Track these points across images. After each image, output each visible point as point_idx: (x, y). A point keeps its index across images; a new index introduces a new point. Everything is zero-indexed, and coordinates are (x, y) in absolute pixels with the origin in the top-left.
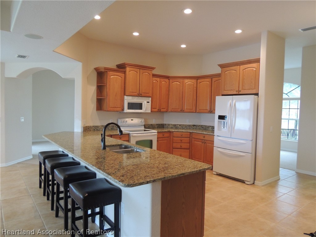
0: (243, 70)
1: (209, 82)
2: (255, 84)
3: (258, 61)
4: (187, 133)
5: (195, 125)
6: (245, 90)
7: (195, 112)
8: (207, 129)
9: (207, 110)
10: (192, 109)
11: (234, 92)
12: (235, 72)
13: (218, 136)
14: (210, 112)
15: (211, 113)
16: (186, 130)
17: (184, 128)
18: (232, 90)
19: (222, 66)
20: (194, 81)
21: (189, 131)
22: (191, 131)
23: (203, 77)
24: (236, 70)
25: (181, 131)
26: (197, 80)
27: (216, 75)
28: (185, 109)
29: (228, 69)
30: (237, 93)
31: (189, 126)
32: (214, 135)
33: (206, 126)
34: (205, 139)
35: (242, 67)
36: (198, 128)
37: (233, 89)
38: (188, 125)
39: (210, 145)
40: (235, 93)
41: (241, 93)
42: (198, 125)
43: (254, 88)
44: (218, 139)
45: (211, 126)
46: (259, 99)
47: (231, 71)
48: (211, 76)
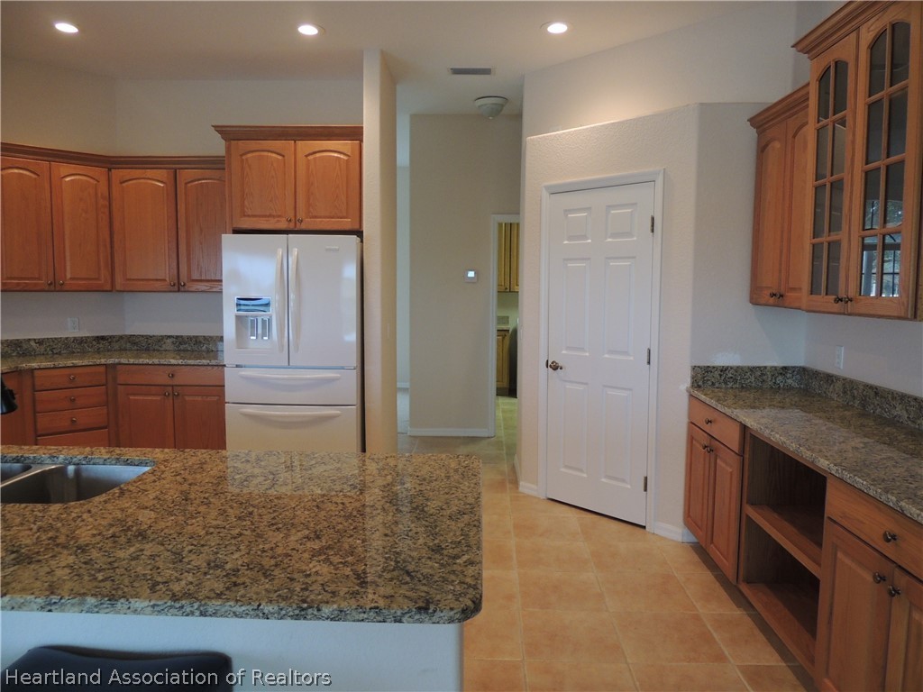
0: (306, 156)
1: (162, 182)
2: (347, 203)
3: (355, 134)
4: (97, 369)
5: (103, 338)
6: (316, 217)
7: (108, 288)
8: (157, 347)
9: (165, 280)
10: (98, 279)
11: (278, 221)
12: (280, 157)
13: (237, 366)
14: (176, 288)
15: (179, 291)
16: (67, 358)
17: (60, 353)
18: (270, 216)
19: (229, 134)
20: (99, 172)
21: (103, 361)
22: (111, 361)
23: (138, 163)
24: (281, 152)
25: (69, 363)
26: (110, 170)
27: (194, 162)
28: (69, 276)
29: (253, 145)
30: (291, 226)
31: (81, 341)
32: (225, 366)
33: (148, 337)
34: (176, 381)
35: (305, 146)
36: (116, 346)
37: (275, 214)
38: (75, 338)
39: (199, 398)
40: (283, 225)
41: (303, 226)
42: (114, 337)
43: (345, 214)
44: (244, 378)
45: (170, 337)
46: (365, 247)
47: (266, 154)
48: (174, 163)
